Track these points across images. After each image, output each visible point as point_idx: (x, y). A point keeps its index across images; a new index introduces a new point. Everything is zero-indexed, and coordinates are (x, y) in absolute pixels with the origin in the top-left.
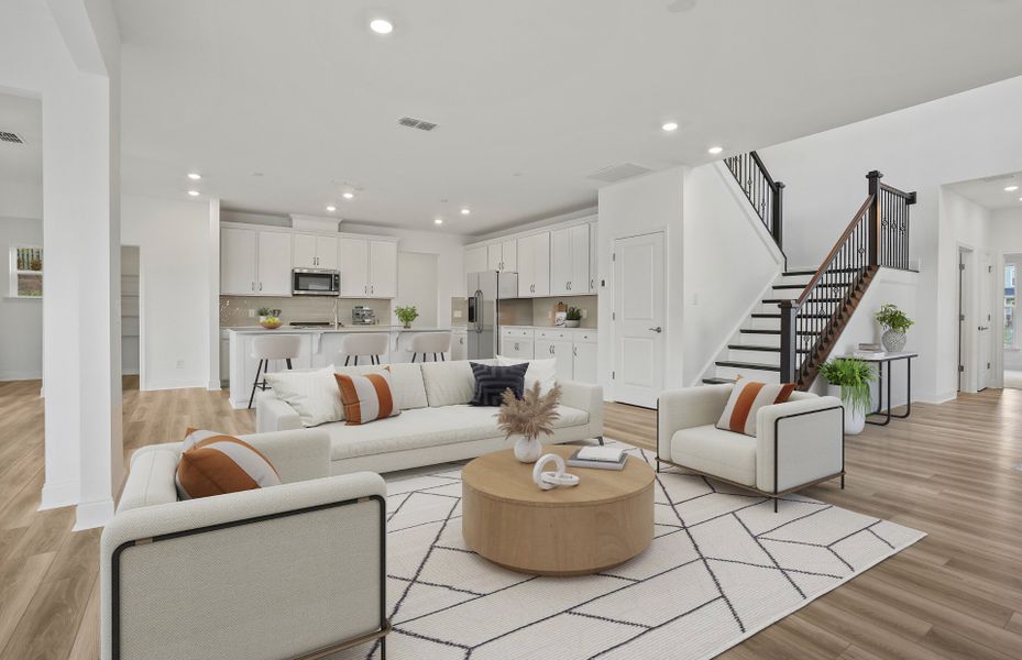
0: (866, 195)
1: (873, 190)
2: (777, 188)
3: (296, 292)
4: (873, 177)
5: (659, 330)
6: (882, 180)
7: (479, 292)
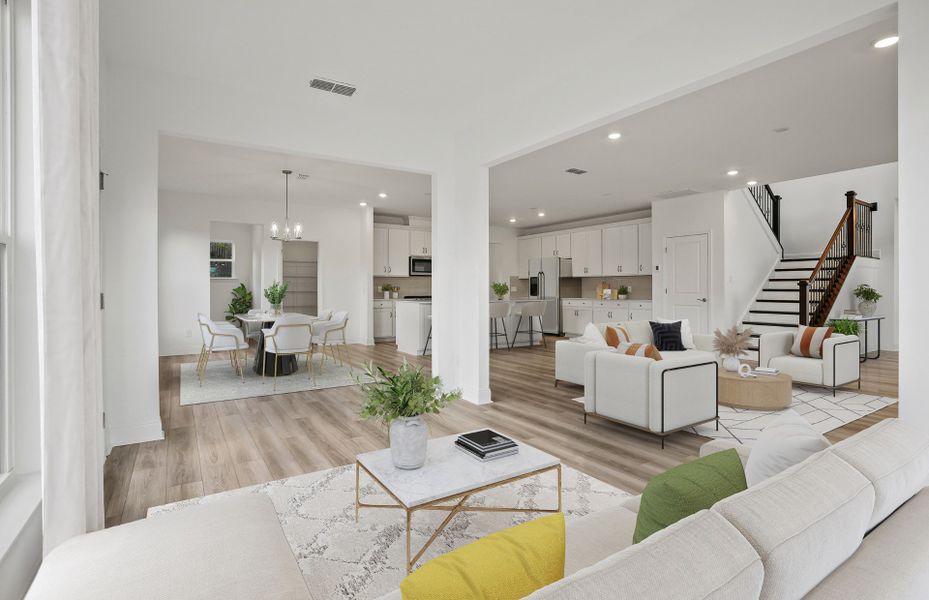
0: (845, 208)
1: (850, 204)
2: (776, 200)
3: (412, 273)
4: (850, 195)
5: (704, 300)
6: (856, 197)
7: (541, 273)
